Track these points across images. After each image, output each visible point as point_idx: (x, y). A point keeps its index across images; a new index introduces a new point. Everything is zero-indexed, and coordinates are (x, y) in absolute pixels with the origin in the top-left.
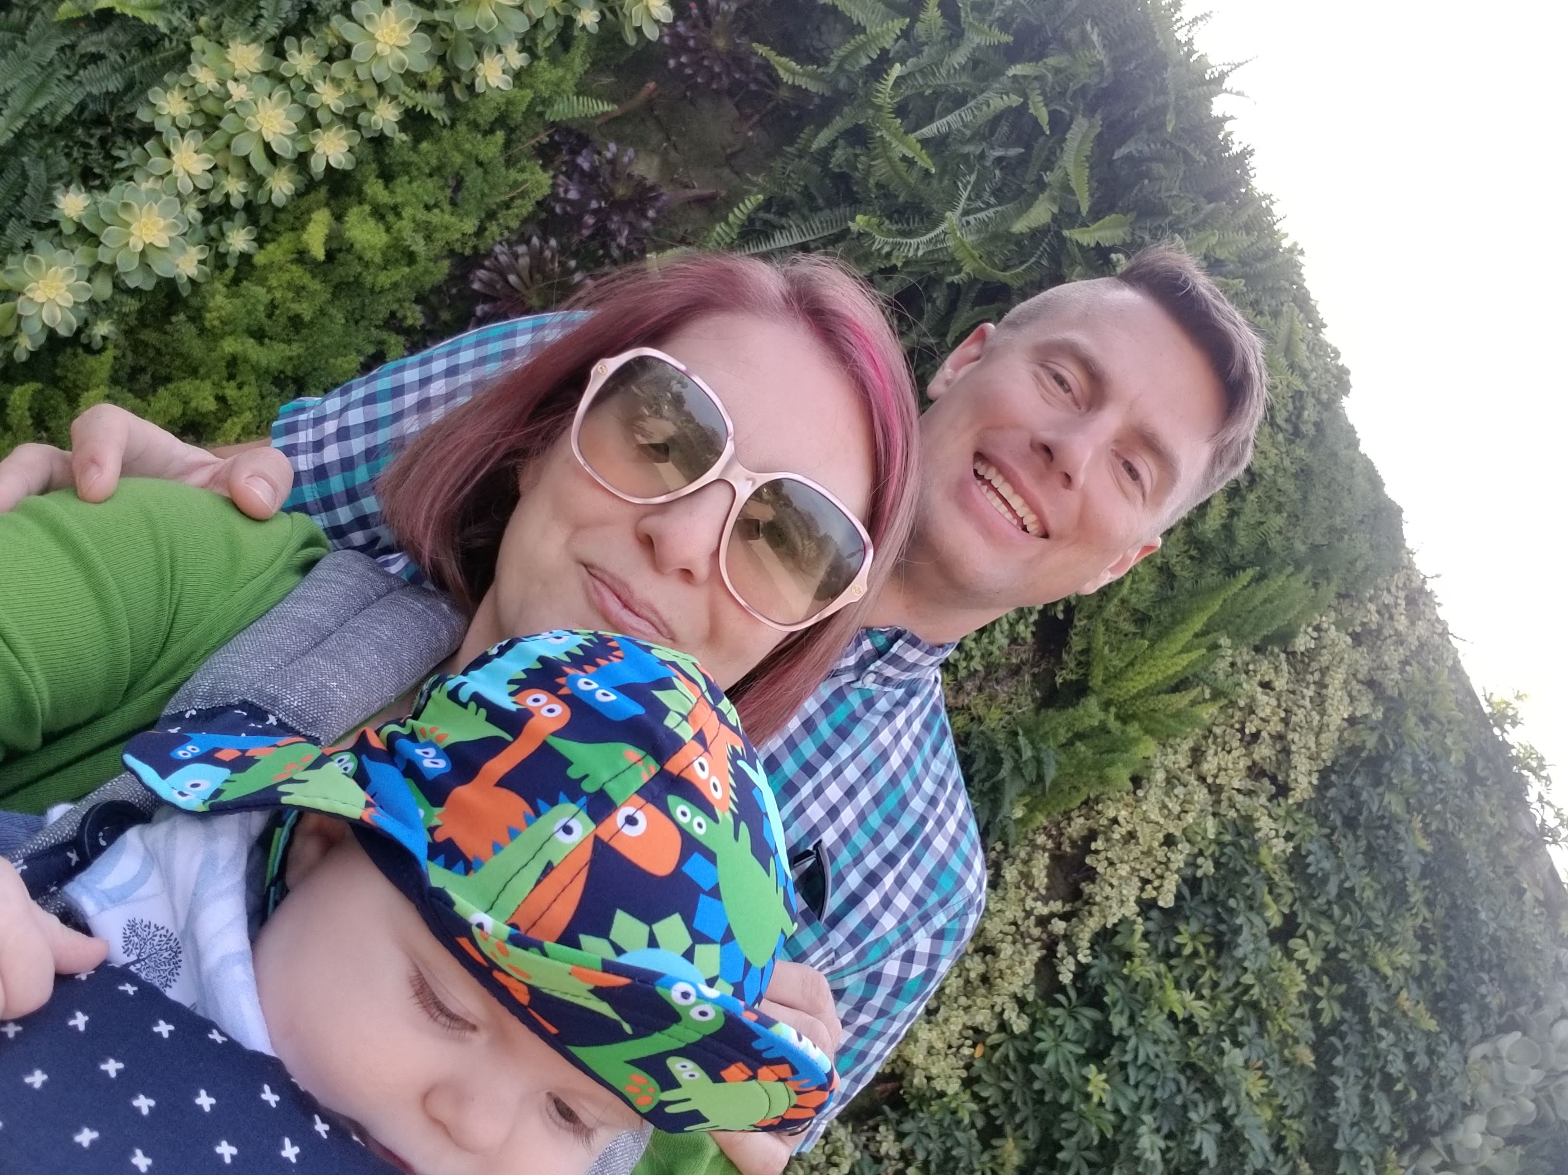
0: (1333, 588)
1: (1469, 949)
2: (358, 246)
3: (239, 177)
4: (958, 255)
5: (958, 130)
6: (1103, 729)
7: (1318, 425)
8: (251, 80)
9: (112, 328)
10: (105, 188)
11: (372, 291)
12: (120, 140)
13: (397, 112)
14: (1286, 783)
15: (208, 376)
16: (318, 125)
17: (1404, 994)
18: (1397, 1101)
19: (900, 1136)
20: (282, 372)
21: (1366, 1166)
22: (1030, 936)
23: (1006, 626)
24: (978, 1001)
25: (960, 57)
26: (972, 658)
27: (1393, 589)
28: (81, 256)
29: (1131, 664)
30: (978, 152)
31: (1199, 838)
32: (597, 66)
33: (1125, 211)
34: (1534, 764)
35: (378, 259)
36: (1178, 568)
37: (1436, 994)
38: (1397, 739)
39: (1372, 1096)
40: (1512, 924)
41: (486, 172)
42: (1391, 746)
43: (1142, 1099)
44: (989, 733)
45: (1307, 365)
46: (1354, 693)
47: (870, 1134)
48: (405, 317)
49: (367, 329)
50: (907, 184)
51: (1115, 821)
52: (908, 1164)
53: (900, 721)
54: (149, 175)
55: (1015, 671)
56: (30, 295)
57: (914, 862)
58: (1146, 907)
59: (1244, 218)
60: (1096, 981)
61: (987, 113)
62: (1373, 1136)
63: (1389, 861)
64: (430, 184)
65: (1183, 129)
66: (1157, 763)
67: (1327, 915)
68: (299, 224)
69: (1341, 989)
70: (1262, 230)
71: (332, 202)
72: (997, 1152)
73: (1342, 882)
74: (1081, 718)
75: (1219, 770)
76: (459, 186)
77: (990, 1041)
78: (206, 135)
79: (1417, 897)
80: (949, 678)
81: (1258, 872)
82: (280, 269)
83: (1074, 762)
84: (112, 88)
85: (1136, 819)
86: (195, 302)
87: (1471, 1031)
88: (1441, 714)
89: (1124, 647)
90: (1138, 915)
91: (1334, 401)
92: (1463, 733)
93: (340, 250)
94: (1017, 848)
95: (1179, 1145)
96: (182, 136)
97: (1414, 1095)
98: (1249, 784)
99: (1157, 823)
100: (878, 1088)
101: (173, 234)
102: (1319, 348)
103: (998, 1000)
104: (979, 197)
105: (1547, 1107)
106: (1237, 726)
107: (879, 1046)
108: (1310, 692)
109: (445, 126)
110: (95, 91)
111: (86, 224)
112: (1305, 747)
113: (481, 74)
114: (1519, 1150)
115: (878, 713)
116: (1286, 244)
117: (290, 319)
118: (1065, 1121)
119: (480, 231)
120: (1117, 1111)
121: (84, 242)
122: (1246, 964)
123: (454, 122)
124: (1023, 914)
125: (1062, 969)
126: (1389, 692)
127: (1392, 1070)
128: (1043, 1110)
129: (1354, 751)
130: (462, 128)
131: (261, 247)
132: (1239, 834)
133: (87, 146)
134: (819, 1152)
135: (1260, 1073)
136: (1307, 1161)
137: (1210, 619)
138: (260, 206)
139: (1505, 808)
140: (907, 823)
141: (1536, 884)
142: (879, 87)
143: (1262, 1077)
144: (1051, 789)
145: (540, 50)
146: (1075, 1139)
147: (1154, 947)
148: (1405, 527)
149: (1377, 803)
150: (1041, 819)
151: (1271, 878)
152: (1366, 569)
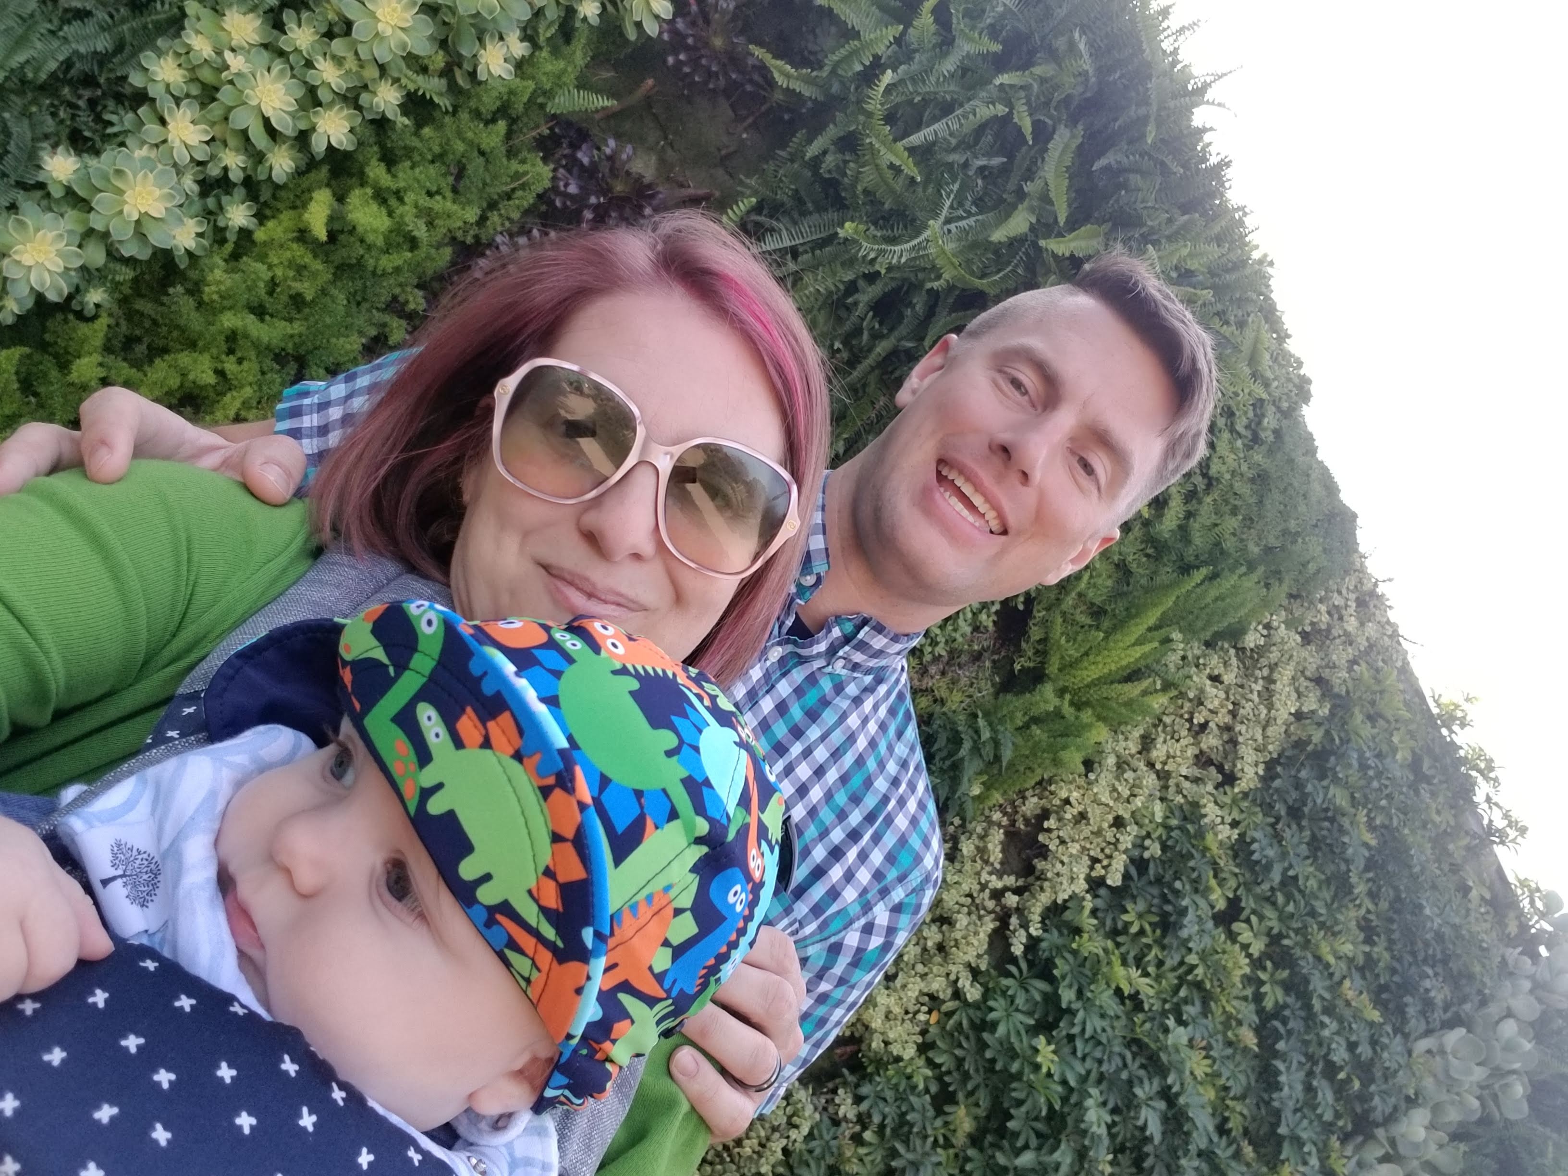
0: (1285, 588)
1: (1413, 943)
2: (360, 229)
3: (237, 150)
4: (939, 262)
5: (945, 139)
6: (1058, 714)
7: (1277, 433)
8: (249, 52)
9: (105, 296)
10: (97, 153)
11: (374, 273)
12: (111, 104)
13: (398, 95)
14: (1232, 772)
15: (206, 349)
16: (319, 104)
17: (1347, 983)
18: (1340, 1089)
19: (858, 1100)
20: (283, 349)
21: (1309, 1153)
22: (984, 908)
23: (969, 615)
24: (935, 969)
25: (949, 65)
26: (937, 643)
27: (1344, 592)
28: (71, 220)
29: (1086, 654)
30: (962, 160)
31: (1147, 821)
32: (598, 60)
33: (1101, 222)
34: (1482, 765)
35: (380, 242)
36: (1134, 565)
37: (1380, 986)
38: (1343, 735)
39: (1315, 1083)
40: (1457, 920)
41: (487, 161)
42: (1337, 741)
43: (1089, 1072)
44: (950, 714)
45: (1269, 374)
46: (1302, 689)
47: (829, 1096)
48: (407, 302)
49: (369, 310)
50: (892, 192)
51: (1067, 802)
52: (865, 1128)
53: (868, 705)
54: (143, 143)
55: (977, 657)
56: (17, 257)
57: (876, 839)
58: (1095, 884)
59: (1217, 229)
60: (1046, 954)
61: (972, 123)
62: (1316, 1123)
63: (1334, 853)
64: (432, 170)
65: (1162, 141)
66: (1108, 748)
67: (1270, 900)
68: (300, 202)
69: (1285, 974)
70: (1233, 242)
71: (333, 182)
72: (949, 1118)
73: (1286, 870)
74: (1037, 703)
75: (1168, 757)
76: (460, 175)
77: (945, 1008)
78: (203, 106)
79: (1360, 889)
80: (914, 662)
81: (1204, 856)
82: (281, 246)
83: (1030, 744)
84: (100, 48)
85: (1087, 801)
86: (193, 275)
87: (1415, 1024)
88: (1389, 714)
89: (1079, 638)
90: (1087, 892)
91: (1294, 409)
92: (1410, 732)
93: (342, 232)
94: (974, 824)
95: (1124, 1120)
96: (178, 105)
97: (1357, 1085)
98: (1196, 772)
99: (1107, 805)
100: (838, 1051)
101: (169, 205)
102: (1282, 358)
103: (954, 969)
104: (961, 204)
105: (1491, 1103)
106: (1186, 716)
107: (838, 1013)
108: (1258, 687)
109: (447, 112)
110: (82, 50)
111: (76, 188)
112: (1252, 739)
113: (483, 61)
114: (1463, 1147)
115: (847, 697)
116: (1256, 255)
117: (291, 297)
118: (1014, 1090)
119: (482, 220)
120: (1064, 1082)
121: (74, 207)
122: (1191, 945)
123: (456, 108)
124: (978, 887)
125: (1014, 941)
126: (1336, 690)
127: (1335, 1058)
128: (995, 1078)
129: (1300, 744)
130: (464, 116)
131: (261, 224)
132: (1185, 818)
133: (77, 107)
134: (781, 1112)
135: (1204, 1053)
136: (1250, 1143)
137: (1164, 613)
138: (259, 182)
139: (1452, 807)
140: (870, 801)
141: (1483, 882)
142: (871, 93)
143: (1207, 1057)
144: (1007, 768)
145: (542, 40)
146: (1023, 1109)
147: (1103, 923)
148: (1358, 532)
149: (1321, 795)
150: (997, 797)
151: (1215, 863)
152: (1318, 571)
